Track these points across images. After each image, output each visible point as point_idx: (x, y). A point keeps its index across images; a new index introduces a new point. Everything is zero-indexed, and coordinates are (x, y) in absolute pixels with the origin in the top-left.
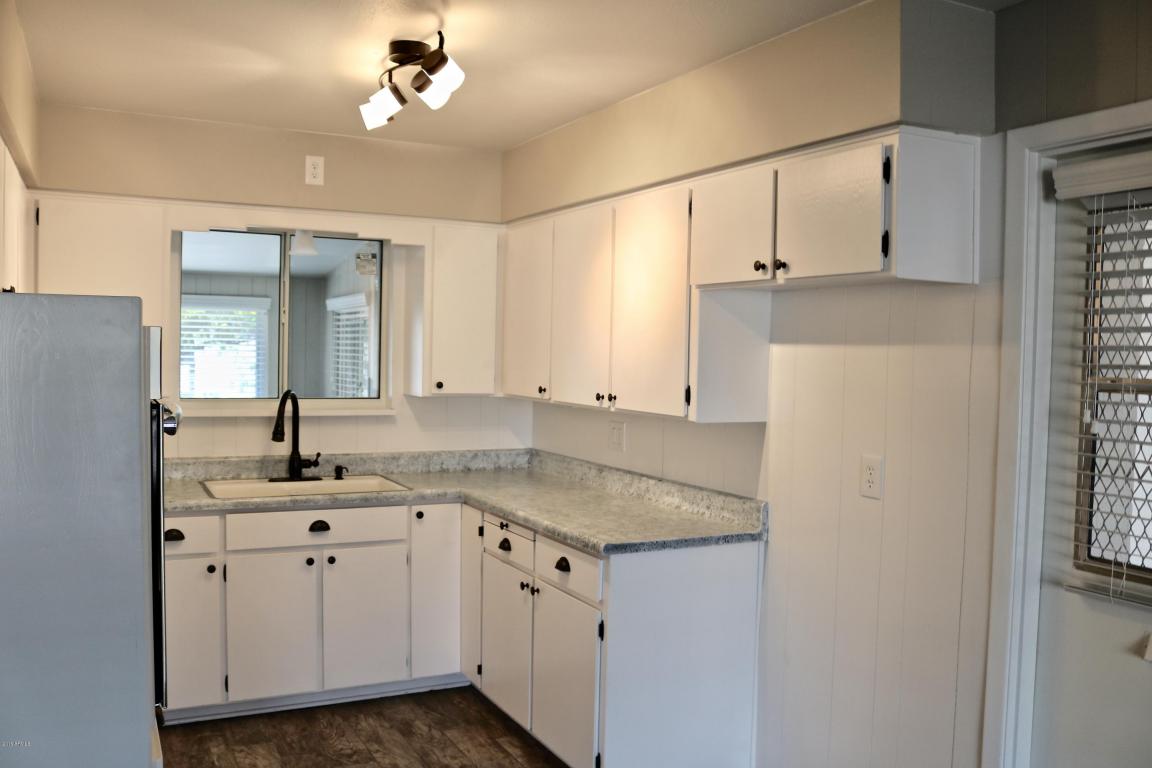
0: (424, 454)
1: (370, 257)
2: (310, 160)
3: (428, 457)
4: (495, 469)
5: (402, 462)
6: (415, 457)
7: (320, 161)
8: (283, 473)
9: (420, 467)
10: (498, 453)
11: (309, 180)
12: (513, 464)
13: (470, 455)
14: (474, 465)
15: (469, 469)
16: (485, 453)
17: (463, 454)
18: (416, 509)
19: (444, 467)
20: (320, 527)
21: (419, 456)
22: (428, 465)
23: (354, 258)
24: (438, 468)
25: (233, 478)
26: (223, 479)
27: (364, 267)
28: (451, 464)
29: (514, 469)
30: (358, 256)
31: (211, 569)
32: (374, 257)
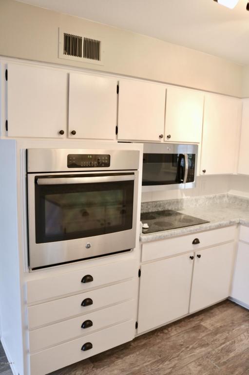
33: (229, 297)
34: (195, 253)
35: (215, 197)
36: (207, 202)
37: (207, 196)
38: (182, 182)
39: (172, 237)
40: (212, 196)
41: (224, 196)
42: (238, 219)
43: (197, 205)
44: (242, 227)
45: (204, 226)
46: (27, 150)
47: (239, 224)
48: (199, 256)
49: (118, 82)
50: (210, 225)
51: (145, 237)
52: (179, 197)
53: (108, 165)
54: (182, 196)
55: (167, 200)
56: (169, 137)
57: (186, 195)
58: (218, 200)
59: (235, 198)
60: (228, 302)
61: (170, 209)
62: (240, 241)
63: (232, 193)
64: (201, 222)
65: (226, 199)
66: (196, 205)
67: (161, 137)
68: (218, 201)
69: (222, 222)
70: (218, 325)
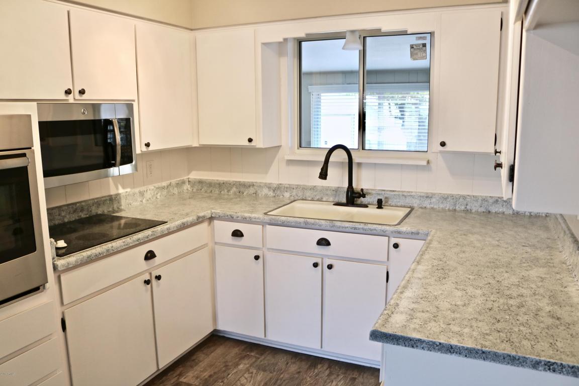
0: (452, 196)
1: (421, 46)
3: (455, 198)
4: (514, 214)
5: (434, 200)
6: (445, 198)
8: (344, 200)
9: (448, 206)
13: (491, 201)
14: (494, 209)
15: (489, 212)
17: (485, 200)
18: (394, 241)
19: (468, 207)
20: (323, 242)
21: (448, 198)
22: (455, 205)
23: (409, 48)
24: (463, 208)
25: (318, 200)
26: (312, 200)
27: (416, 54)
28: (475, 207)
30: (412, 47)
31: (257, 258)
32: (424, 45)
33: (215, 331)
34: (151, 274)
35: (170, 185)
36: (159, 194)
37: (157, 185)
38: (114, 165)
39: (109, 254)
40: (164, 184)
41: (183, 182)
42: (209, 212)
43: (144, 201)
44: (216, 222)
45: (159, 229)
47: (211, 219)
50: (168, 226)
51: (61, 262)
52: (113, 192)
54: (117, 189)
55: (93, 199)
56: (82, 92)
57: (123, 188)
58: (176, 189)
59: (201, 182)
60: (215, 338)
61: (99, 212)
62: (216, 243)
64: (153, 224)
65: (187, 187)
66: (142, 201)
67: (68, 92)
68: (176, 191)
70: (206, 375)
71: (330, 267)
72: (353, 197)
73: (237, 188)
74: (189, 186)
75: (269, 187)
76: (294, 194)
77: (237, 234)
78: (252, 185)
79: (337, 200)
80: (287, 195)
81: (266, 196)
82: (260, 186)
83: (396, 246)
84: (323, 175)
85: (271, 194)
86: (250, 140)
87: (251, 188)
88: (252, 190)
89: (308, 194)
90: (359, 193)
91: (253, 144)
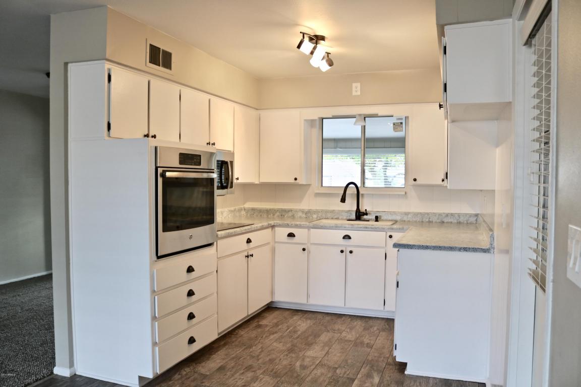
0: (421, 213)
1: (399, 124)
2: (354, 85)
3: (423, 215)
4: (457, 223)
5: (409, 216)
6: (416, 214)
7: (358, 85)
8: (354, 217)
9: (418, 219)
10: (459, 215)
11: (354, 93)
12: (467, 221)
13: (444, 215)
14: (446, 220)
15: (443, 222)
16: (452, 215)
17: (440, 215)
18: (389, 234)
19: (431, 220)
20: (347, 237)
21: (418, 214)
22: (423, 219)
23: (392, 125)
24: (427, 220)
25: (336, 219)
26: (332, 219)
27: (397, 128)
28: (434, 219)
29: (467, 223)
30: (394, 124)
31: (304, 250)
32: (401, 123)
33: (272, 302)
34: (249, 252)
35: (235, 210)
36: (230, 215)
41: (241, 209)
42: (273, 222)
44: (276, 228)
46: (156, 148)
47: (273, 227)
48: (252, 255)
49: (180, 91)
50: (256, 226)
53: (199, 164)
58: (238, 213)
59: (253, 209)
63: (249, 205)
65: (243, 213)
66: (222, 218)
67: (209, 144)
69: (263, 224)
71: (351, 252)
72: (360, 215)
73: (280, 213)
74: (244, 212)
75: (303, 211)
76: (320, 215)
77: (291, 235)
78: (291, 210)
79: (348, 218)
80: (315, 216)
81: (300, 217)
82: (296, 211)
83: (391, 237)
84: (343, 200)
85: (304, 216)
86: (296, 179)
87: (290, 213)
88: (290, 214)
89: (329, 215)
90: (364, 213)
91: (297, 181)
